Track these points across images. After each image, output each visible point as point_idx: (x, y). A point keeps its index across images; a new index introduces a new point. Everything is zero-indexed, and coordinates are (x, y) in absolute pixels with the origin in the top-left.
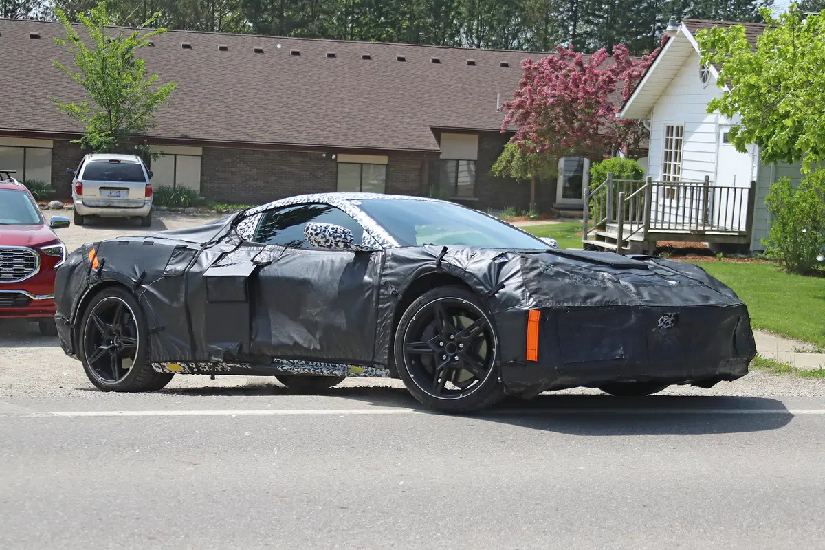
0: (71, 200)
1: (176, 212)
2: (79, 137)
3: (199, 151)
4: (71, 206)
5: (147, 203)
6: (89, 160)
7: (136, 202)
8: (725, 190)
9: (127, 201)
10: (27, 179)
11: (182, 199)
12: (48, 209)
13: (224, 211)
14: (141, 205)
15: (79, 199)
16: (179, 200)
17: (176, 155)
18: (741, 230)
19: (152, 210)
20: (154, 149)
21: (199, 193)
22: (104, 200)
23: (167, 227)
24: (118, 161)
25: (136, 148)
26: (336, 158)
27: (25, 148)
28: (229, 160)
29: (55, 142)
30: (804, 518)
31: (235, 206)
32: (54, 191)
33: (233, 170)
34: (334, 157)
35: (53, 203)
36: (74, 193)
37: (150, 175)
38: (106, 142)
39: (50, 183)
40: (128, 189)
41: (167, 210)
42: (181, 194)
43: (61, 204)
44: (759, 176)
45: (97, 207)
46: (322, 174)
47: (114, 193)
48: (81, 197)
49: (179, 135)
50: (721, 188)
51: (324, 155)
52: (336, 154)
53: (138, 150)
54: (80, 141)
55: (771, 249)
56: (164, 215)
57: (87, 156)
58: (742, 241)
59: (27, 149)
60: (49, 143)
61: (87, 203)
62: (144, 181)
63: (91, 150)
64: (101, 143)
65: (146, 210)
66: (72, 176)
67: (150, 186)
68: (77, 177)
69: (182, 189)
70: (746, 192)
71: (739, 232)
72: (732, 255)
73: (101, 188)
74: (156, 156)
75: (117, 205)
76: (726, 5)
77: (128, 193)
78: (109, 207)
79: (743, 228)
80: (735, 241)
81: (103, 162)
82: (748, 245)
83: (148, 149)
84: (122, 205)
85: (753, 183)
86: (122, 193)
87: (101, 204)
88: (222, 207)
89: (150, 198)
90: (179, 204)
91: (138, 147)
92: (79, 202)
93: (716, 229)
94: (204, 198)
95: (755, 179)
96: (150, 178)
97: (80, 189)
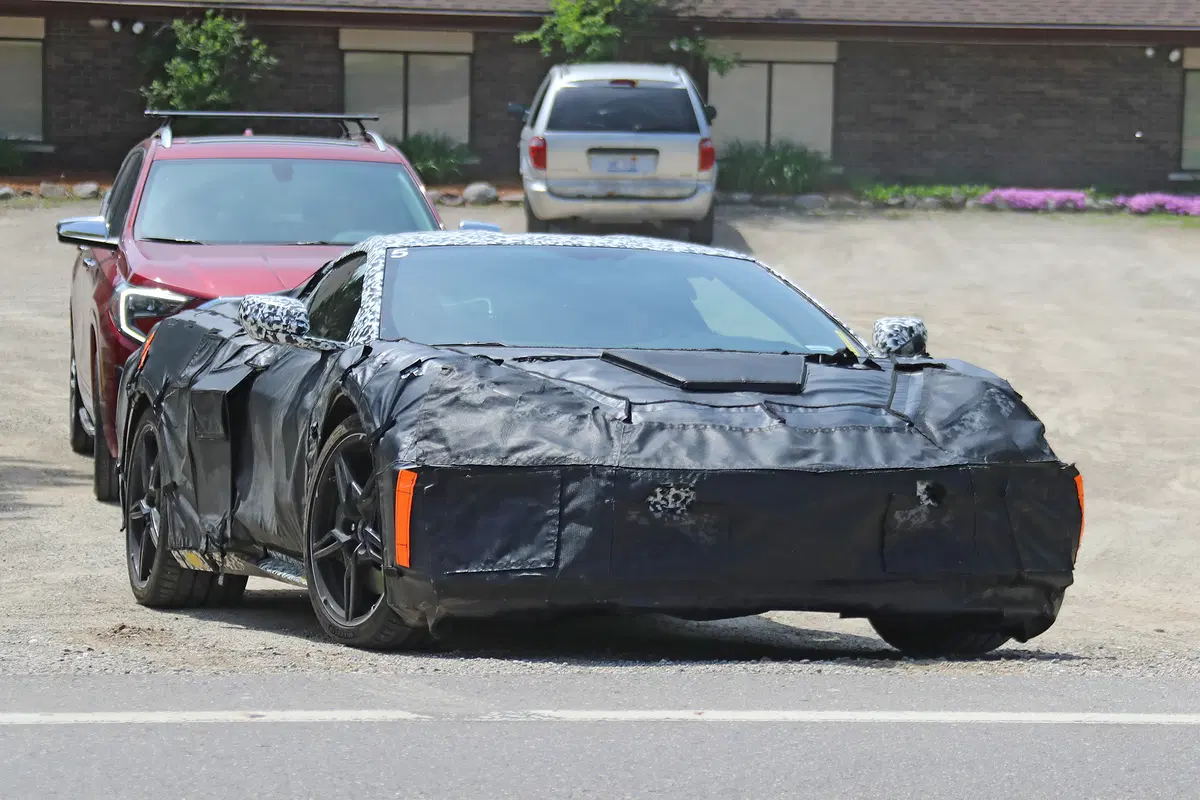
0: (517, 182)
1: (773, 207)
2: (533, 22)
3: (828, 50)
4: (518, 196)
5: (703, 187)
6: (563, 80)
7: (676, 184)
9: (655, 182)
10: (412, 131)
11: (788, 172)
12: (464, 204)
13: (893, 201)
14: (687, 191)
15: (538, 179)
16: (779, 174)
17: (771, 63)
19: (715, 203)
20: (718, 47)
21: (827, 156)
22: (599, 181)
23: (751, 243)
24: (632, 83)
25: (673, 46)
26: (1180, 61)
27: (406, 54)
28: (903, 72)
29: (477, 38)
31: (921, 190)
32: (476, 161)
33: (916, 96)
34: (1174, 56)
35: (475, 189)
36: (526, 164)
37: (710, 114)
38: (599, 37)
39: (465, 140)
40: (655, 152)
41: (752, 202)
42: (786, 160)
43: (493, 192)
45: (581, 197)
46: (1143, 101)
47: (623, 161)
48: (541, 172)
49: (773, 11)
51: (1150, 52)
52: (1181, 48)
53: (680, 52)
54: (537, 35)
56: (742, 215)
57: (556, 71)
59: (412, 58)
60: (464, 41)
61: (558, 189)
62: (694, 128)
63: (566, 56)
64: (588, 40)
65: (699, 204)
66: (519, 122)
67: (708, 145)
68: (533, 125)
69: (786, 147)
73: (592, 151)
74: (723, 68)
75: (630, 191)
77: (656, 162)
78: (611, 197)
81: (596, 85)
83: (703, 47)
84: (644, 192)
86: (643, 161)
87: (592, 190)
88: (886, 194)
89: (709, 175)
90: (782, 188)
91: (680, 45)
92: (539, 187)
94: (838, 170)
96: (709, 122)
97: (539, 155)
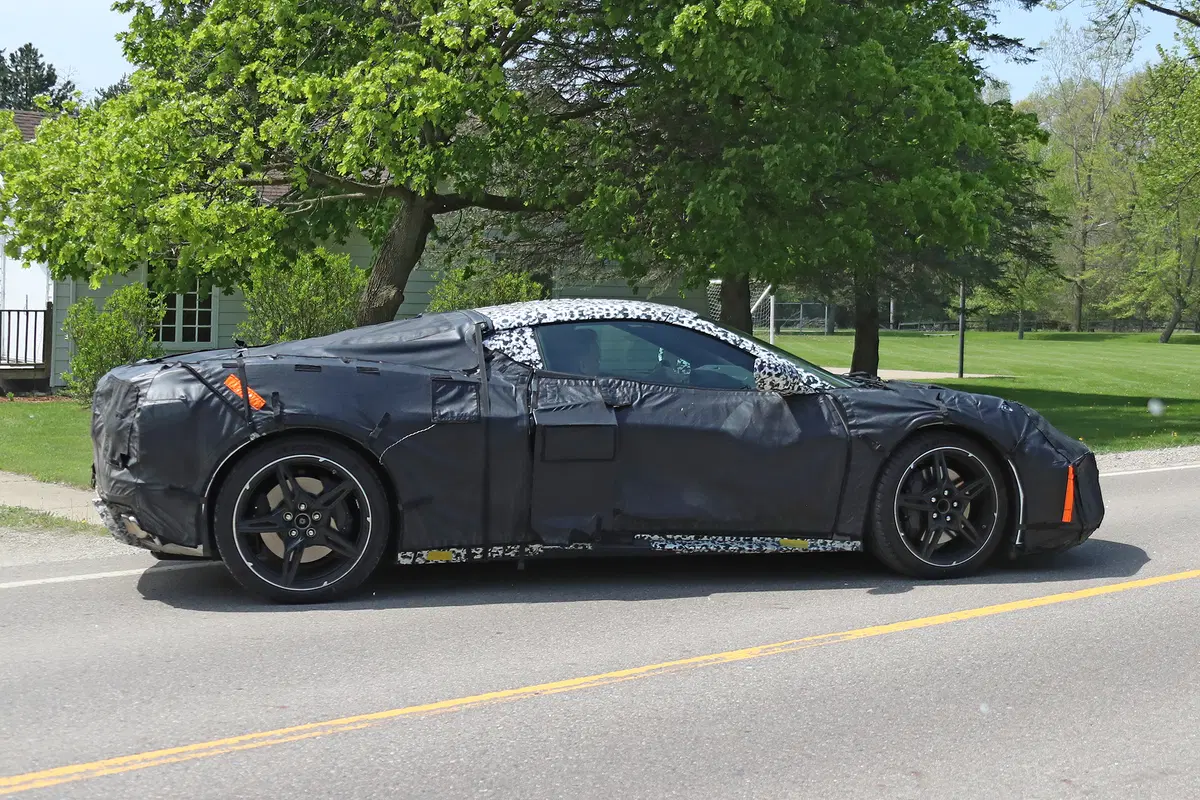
8: (14, 315)
18: (37, 362)
30: (54, 708)
44: (56, 296)
50: (9, 311)
55: (73, 383)
58: (39, 376)
70: (41, 316)
71: (35, 365)
72: (28, 393)
76: (16, 90)
79: (39, 360)
80: (31, 376)
82: (48, 380)
85: (49, 304)
93: (6, 362)
95: (51, 300)
